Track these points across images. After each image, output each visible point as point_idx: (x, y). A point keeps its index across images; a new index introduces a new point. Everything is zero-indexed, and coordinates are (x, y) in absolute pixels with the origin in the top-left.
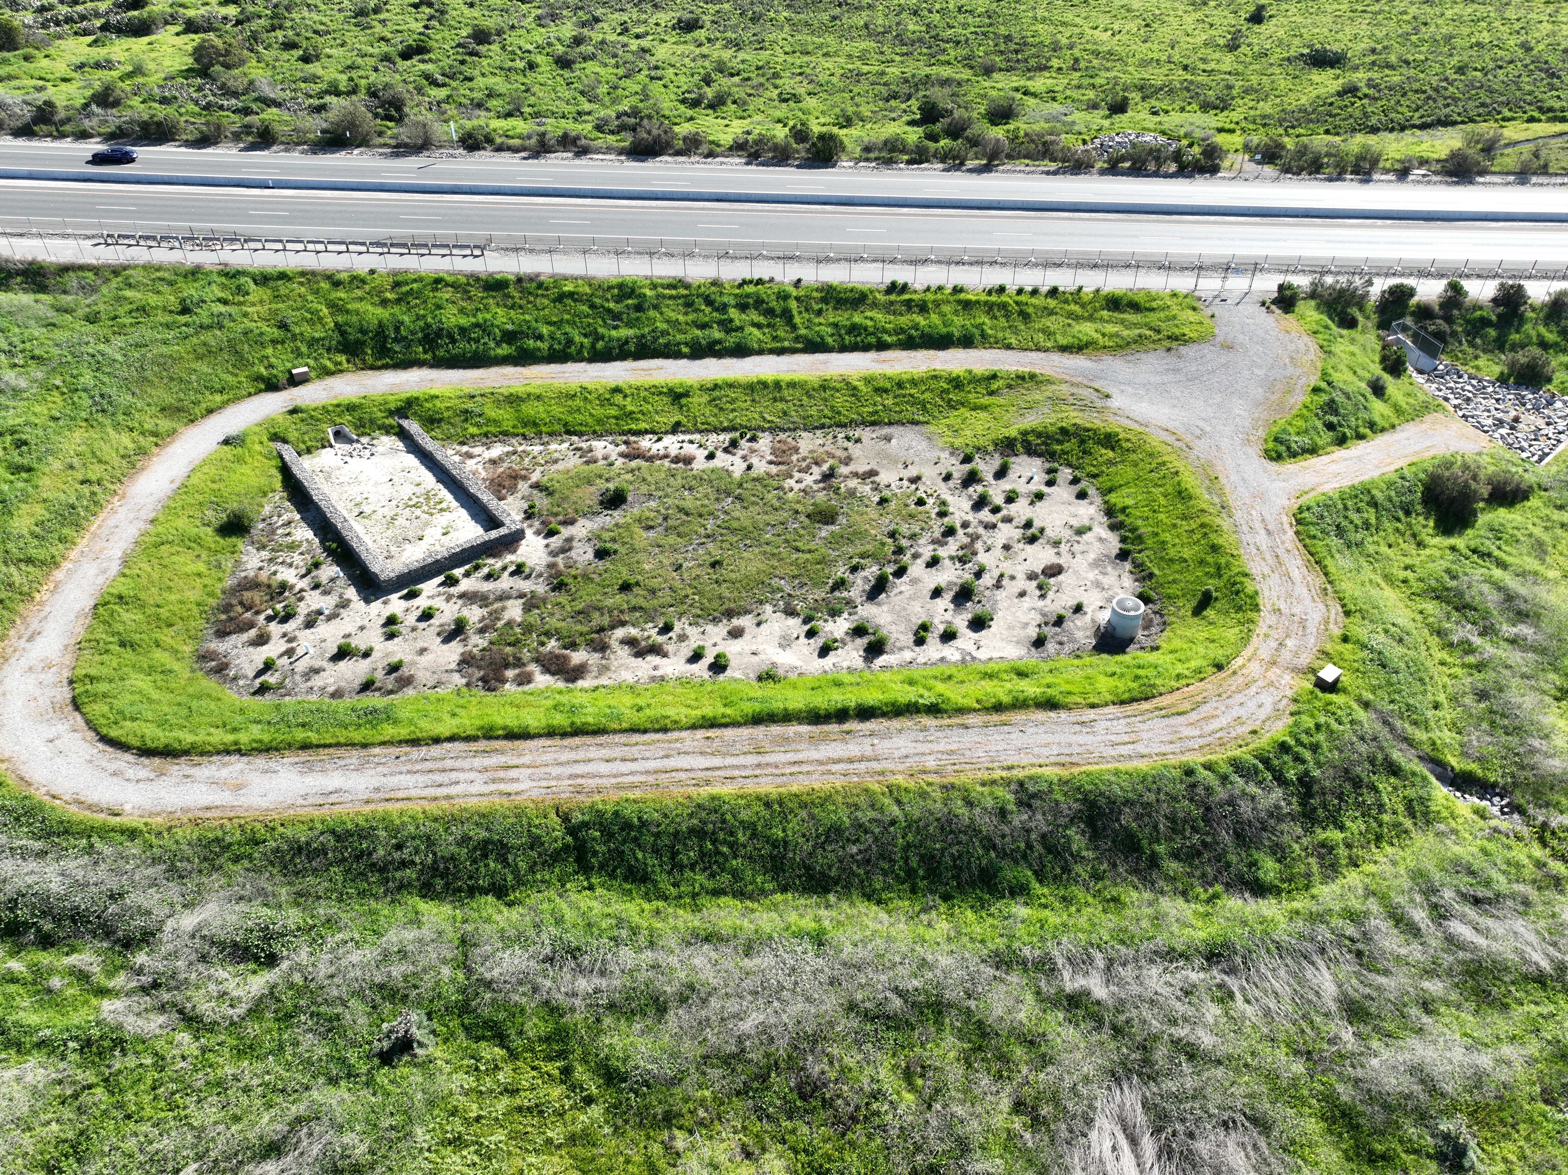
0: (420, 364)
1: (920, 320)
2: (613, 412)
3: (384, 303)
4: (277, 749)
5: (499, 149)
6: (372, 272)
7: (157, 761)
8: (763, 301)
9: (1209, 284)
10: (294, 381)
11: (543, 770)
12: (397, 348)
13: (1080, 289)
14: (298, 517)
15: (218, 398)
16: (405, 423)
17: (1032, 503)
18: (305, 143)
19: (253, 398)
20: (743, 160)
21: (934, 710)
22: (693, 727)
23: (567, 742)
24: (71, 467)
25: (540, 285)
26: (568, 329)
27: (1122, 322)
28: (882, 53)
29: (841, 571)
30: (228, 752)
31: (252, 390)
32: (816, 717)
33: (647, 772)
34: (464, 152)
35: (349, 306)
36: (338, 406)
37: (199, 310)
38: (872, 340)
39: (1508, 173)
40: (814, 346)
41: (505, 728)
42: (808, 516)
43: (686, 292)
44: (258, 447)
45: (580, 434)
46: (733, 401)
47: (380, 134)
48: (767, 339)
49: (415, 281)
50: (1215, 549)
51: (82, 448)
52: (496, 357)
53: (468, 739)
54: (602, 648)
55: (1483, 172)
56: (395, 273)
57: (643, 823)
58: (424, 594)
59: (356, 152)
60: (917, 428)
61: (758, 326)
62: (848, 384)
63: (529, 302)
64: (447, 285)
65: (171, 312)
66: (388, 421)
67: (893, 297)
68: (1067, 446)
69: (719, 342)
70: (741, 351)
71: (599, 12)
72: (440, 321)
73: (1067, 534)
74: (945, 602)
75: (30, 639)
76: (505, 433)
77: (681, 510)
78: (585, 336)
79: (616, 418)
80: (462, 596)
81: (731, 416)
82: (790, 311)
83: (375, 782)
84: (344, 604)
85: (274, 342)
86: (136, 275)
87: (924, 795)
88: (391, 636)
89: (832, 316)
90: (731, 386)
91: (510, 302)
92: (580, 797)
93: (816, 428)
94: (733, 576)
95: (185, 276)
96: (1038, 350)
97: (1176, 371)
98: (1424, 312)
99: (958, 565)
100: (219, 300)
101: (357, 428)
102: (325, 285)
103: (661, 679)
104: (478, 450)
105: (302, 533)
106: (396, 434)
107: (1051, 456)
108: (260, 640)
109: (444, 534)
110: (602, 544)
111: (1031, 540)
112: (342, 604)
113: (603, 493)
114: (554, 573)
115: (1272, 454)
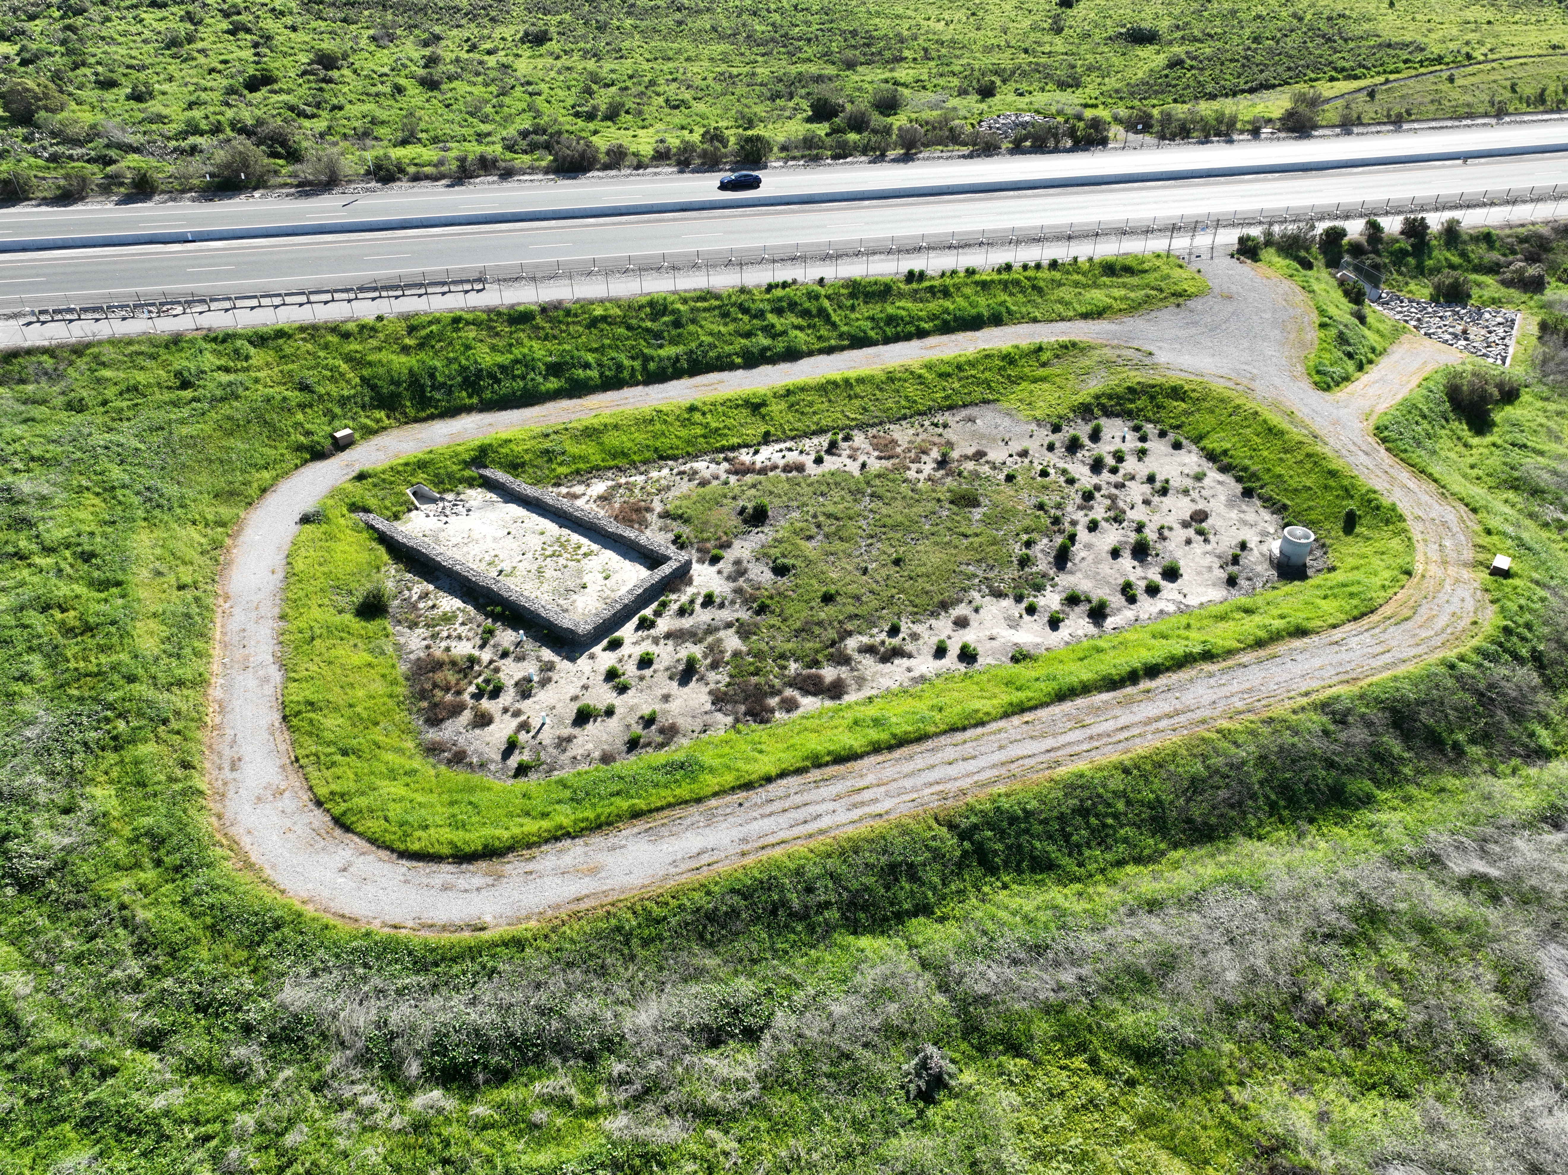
0: (468, 409)
1: (948, 304)
2: (699, 431)
3: (405, 350)
4: (609, 824)
5: (416, 178)
6: (380, 318)
7: (483, 865)
8: (796, 304)
9: (1181, 243)
10: (340, 446)
11: (895, 785)
12: (438, 396)
13: (1075, 259)
14: (431, 587)
15: (266, 475)
16: (487, 472)
17: (1140, 459)
18: (191, 190)
19: (302, 470)
20: (675, 169)
21: (1208, 656)
22: (1006, 715)
23: (897, 753)
24: (159, 574)
25: (568, 313)
26: (614, 354)
27: (1124, 285)
28: (742, 54)
29: (1018, 550)
30: (557, 839)
31: (298, 462)
32: (1112, 684)
33: (994, 766)
34: (379, 185)
35: (369, 358)
36: (407, 464)
37: (201, 382)
38: (912, 329)
39: (1334, 126)
40: (859, 342)
41: (829, 753)
42: (952, 502)
43: (717, 303)
44: (342, 521)
45: (675, 458)
46: (811, 404)
47: (276, 173)
48: (812, 339)
49: (430, 323)
50: (1333, 474)
51: (158, 551)
52: (548, 391)
53: (800, 771)
54: (844, 660)
55: (1315, 127)
56: (406, 317)
57: (1028, 814)
58: (627, 642)
59: (257, 194)
60: (991, 406)
61: (800, 328)
62: (912, 373)
63: (562, 331)
64: (468, 323)
65: (169, 388)
66: (467, 473)
67: (915, 286)
68: (1139, 403)
69: (768, 348)
70: (792, 355)
71: (437, 29)
72: (476, 362)
73: (1189, 483)
74: (1127, 562)
75: (233, 768)
76: (598, 468)
77: (829, 516)
78: (633, 358)
79: (704, 436)
80: (668, 636)
81: (815, 419)
82: (825, 310)
83: (737, 833)
84: (549, 667)
85: (302, 406)
86: (109, 353)
87: (1253, 733)
88: (622, 689)
89: (865, 310)
90: (802, 389)
91: (542, 334)
92: (950, 803)
93: (899, 419)
94: (923, 569)
95: (167, 347)
96: (1062, 320)
97: (1195, 323)
98: (1356, 249)
99: (1116, 525)
100: (219, 368)
101: (436, 485)
102: (333, 339)
103: (923, 679)
104: (578, 489)
105: (449, 603)
106: (480, 486)
107: (1128, 415)
108: (483, 720)
109: (606, 577)
110: (775, 561)
111: (1162, 491)
112: (546, 667)
113: (741, 512)
114: (747, 597)
115: (1322, 386)
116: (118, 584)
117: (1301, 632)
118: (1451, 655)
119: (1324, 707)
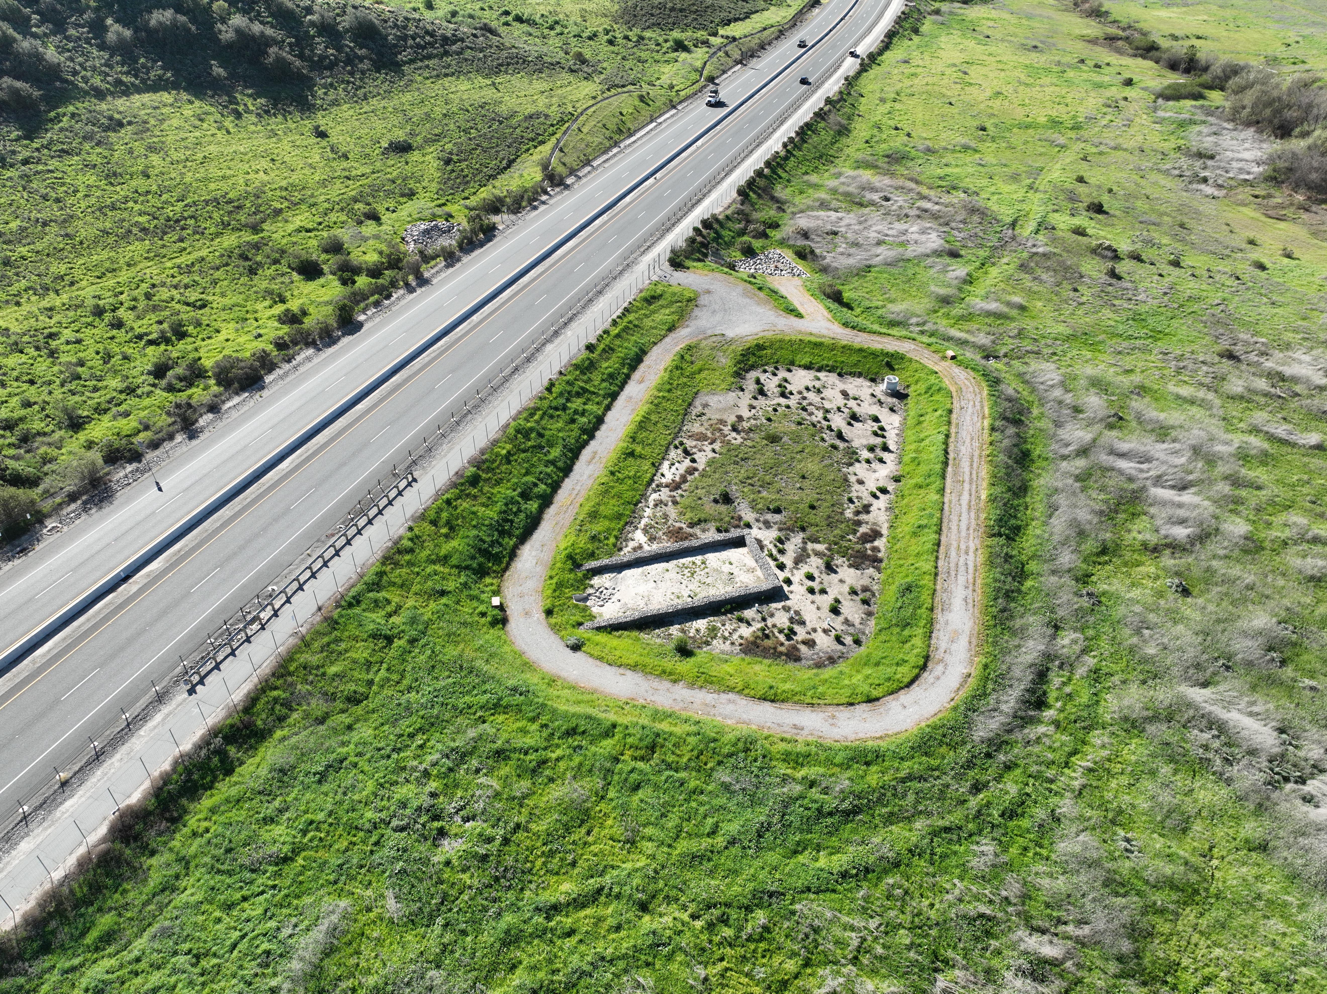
1: (619, 354)
2: (629, 481)
4: (932, 619)
6: (411, 529)
8: (568, 391)
10: (503, 609)
11: (962, 538)
12: (498, 550)
13: (630, 302)
16: (588, 567)
17: (790, 383)
19: (510, 632)
20: (312, 350)
21: (947, 436)
23: (945, 530)
25: (488, 461)
26: (537, 470)
29: (824, 444)
31: (503, 631)
33: (969, 511)
35: (441, 554)
37: (395, 631)
38: (622, 376)
39: (569, 175)
40: (613, 395)
42: (771, 443)
43: (540, 412)
44: (588, 635)
45: (641, 501)
48: (596, 406)
49: (438, 513)
52: (537, 510)
54: (859, 522)
55: (564, 179)
56: (420, 518)
58: (790, 577)
59: (53, 525)
62: (659, 397)
63: (501, 474)
65: (384, 647)
66: (580, 575)
67: (597, 353)
68: (751, 360)
69: (588, 422)
72: (489, 518)
73: (818, 382)
74: (858, 425)
76: (622, 529)
78: (547, 466)
79: (635, 482)
80: (797, 563)
81: (658, 444)
82: (583, 387)
83: (961, 588)
85: (457, 603)
87: (994, 450)
88: (824, 591)
91: (494, 481)
92: (981, 530)
93: (683, 422)
94: (816, 473)
96: (665, 336)
97: (715, 311)
99: (831, 414)
100: (387, 616)
101: (578, 589)
102: (406, 557)
103: (888, 509)
104: (632, 544)
105: (701, 624)
106: (594, 575)
107: (753, 367)
108: (810, 644)
109: (731, 564)
110: (769, 509)
111: (819, 391)
112: (787, 609)
113: (716, 501)
114: (788, 529)
115: (800, 316)
116: (614, 726)
117: (950, 411)
118: (985, 392)
119: (993, 429)
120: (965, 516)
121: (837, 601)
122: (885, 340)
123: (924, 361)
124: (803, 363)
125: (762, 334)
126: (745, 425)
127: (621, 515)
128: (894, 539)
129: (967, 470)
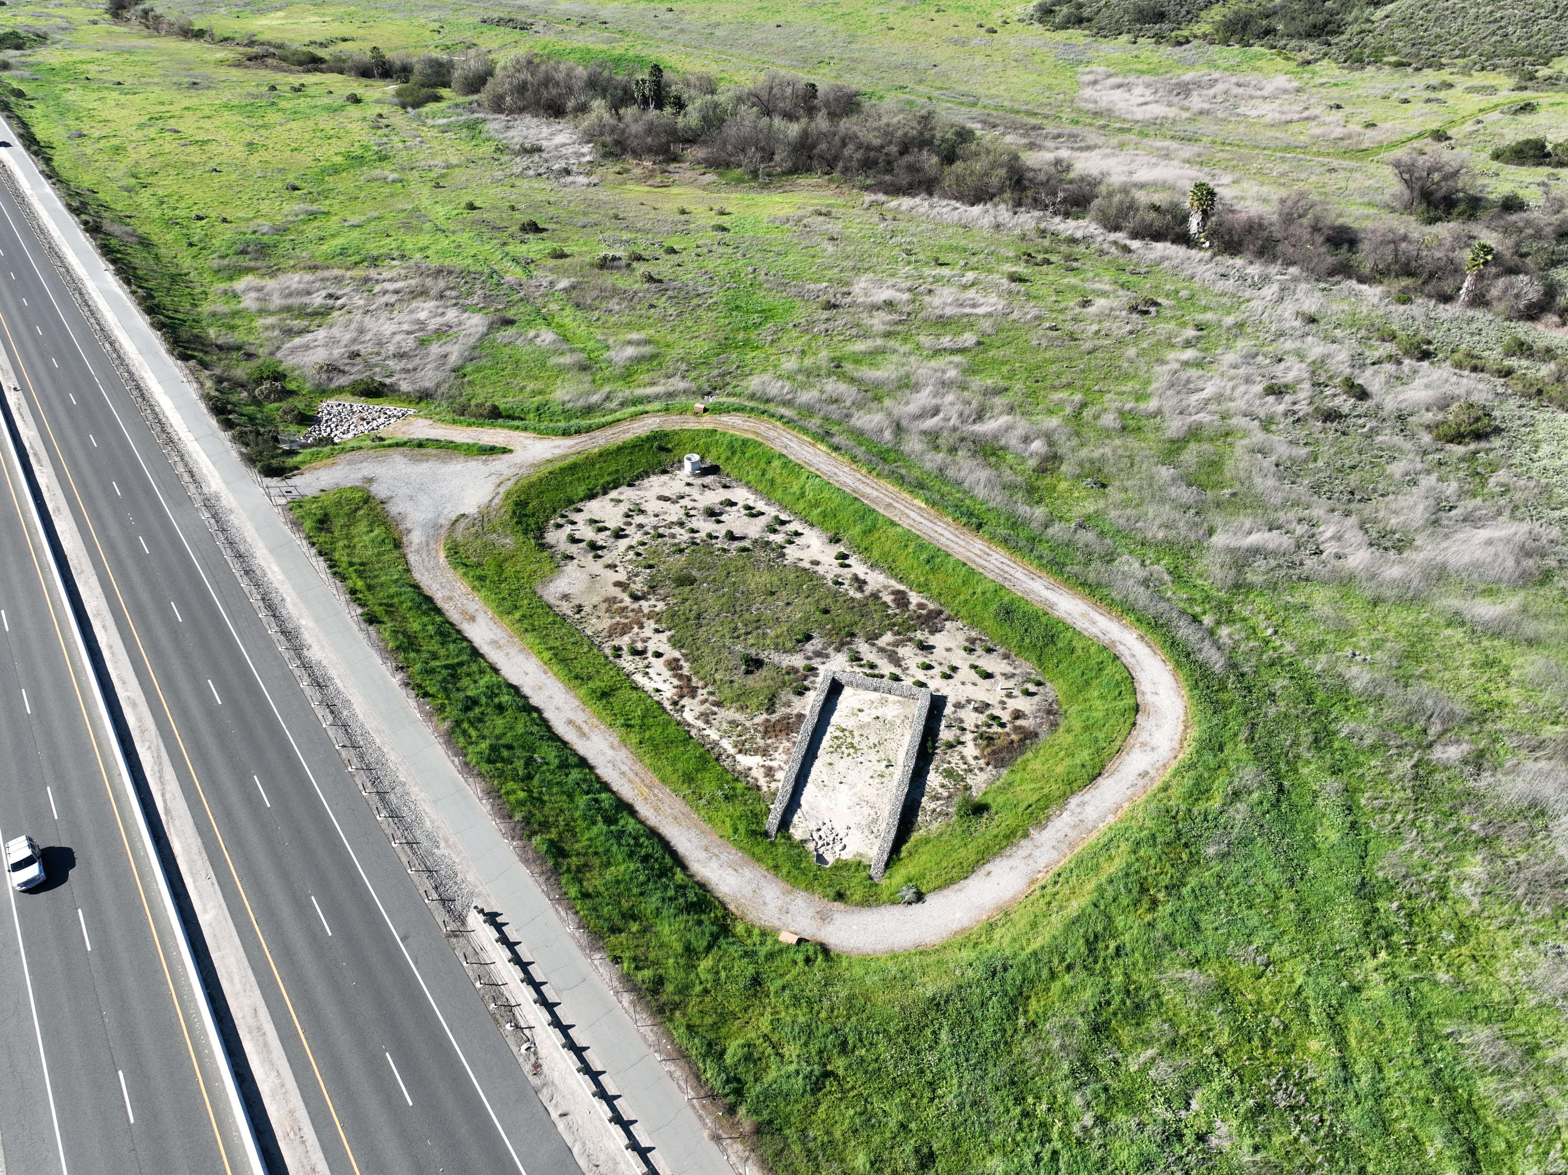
14: (924, 799)
16: (772, 830)
17: (604, 521)
29: (733, 553)
54: (874, 595)
68: (531, 521)
73: (628, 502)
88: (954, 669)
94: (773, 582)
97: (412, 496)
99: (689, 523)
103: (871, 568)
104: (758, 774)
105: (936, 779)
106: (789, 830)
107: (541, 531)
108: (1018, 715)
109: (861, 711)
110: (799, 641)
111: (642, 512)
112: (958, 706)
113: (748, 672)
114: (842, 644)
115: (505, 451)
117: (783, 456)
118: (777, 424)
119: (834, 449)
120: (939, 530)
121: (974, 667)
122: (624, 426)
123: (686, 426)
124: (581, 495)
125: (502, 490)
126: (638, 586)
127: (701, 756)
128: (923, 588)
129: (875, 493)
